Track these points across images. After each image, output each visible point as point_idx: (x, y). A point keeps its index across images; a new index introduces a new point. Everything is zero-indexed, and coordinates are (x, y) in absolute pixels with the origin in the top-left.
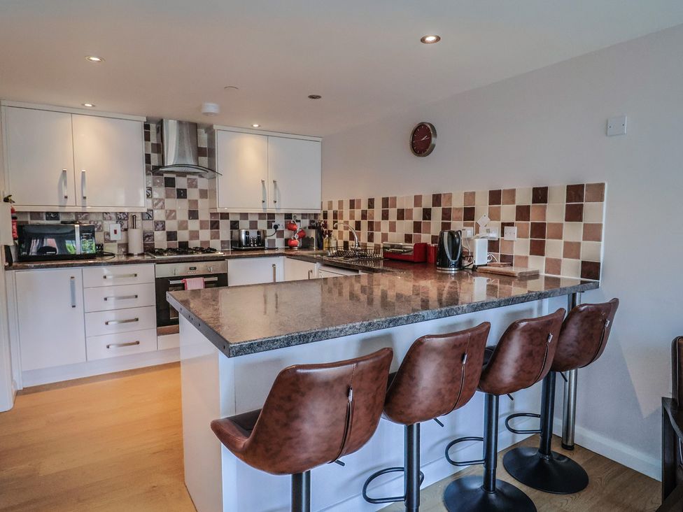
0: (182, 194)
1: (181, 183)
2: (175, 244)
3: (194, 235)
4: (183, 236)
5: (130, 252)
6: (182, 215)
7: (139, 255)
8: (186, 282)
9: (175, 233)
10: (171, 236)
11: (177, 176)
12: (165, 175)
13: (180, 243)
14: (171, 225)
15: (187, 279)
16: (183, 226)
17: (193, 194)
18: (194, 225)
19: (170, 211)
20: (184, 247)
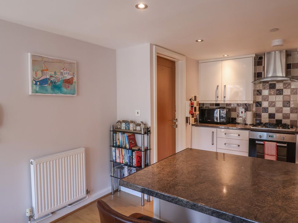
0: (280, 92)
1: (279, 86)
2: (273, 121)
3: (286, 116)
4: (279, 116)
5: (247, 123)
6: (279, 104)
7: (250, 125)
8: (265, 143)
9: (274, 114)
10: (272, 116)
11: (277, 82)
12: (270, 83)
13: (277, 120)
14: (272, 110)
15: (266, 142)
16: (279, 110)
17: (287, 92)
18: (287, 110)
19: (272, 102)
20: (279, 123)
